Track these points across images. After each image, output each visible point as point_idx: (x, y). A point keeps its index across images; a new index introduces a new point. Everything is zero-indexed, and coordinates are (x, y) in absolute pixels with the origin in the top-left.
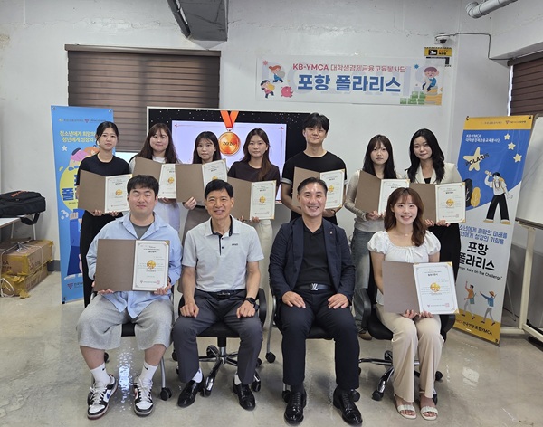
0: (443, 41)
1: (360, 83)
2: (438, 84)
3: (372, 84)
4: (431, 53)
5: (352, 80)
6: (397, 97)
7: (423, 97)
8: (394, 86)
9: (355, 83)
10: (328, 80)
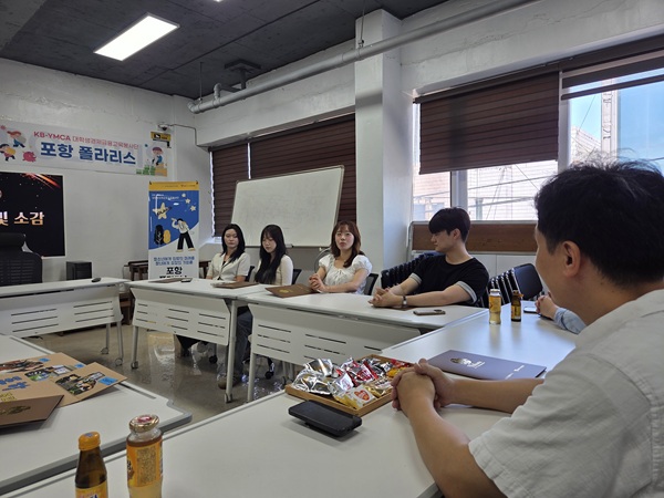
0: (164, 129)
1: (101, 154)
2: (163, 160)
3: (111, 156)
4: (156, 136)
5: (94, 152)
6: (134, 168)
7: (153, 169)
8: (129, 159)
9: (96, 155)
10: (71, 149)
